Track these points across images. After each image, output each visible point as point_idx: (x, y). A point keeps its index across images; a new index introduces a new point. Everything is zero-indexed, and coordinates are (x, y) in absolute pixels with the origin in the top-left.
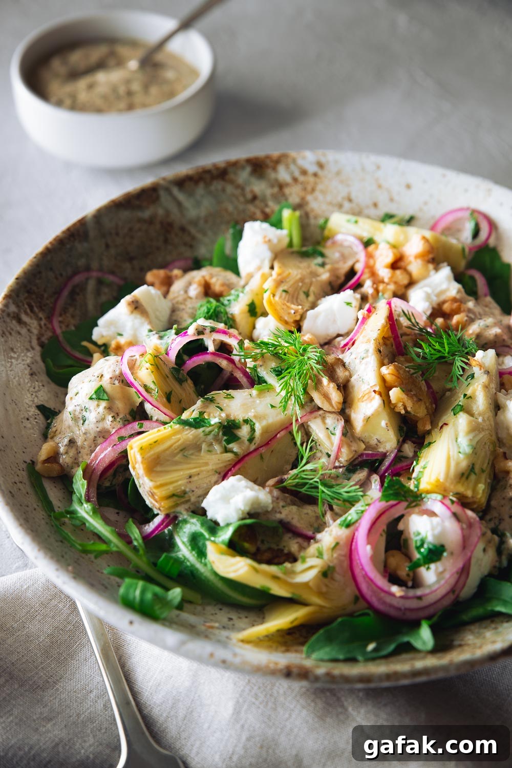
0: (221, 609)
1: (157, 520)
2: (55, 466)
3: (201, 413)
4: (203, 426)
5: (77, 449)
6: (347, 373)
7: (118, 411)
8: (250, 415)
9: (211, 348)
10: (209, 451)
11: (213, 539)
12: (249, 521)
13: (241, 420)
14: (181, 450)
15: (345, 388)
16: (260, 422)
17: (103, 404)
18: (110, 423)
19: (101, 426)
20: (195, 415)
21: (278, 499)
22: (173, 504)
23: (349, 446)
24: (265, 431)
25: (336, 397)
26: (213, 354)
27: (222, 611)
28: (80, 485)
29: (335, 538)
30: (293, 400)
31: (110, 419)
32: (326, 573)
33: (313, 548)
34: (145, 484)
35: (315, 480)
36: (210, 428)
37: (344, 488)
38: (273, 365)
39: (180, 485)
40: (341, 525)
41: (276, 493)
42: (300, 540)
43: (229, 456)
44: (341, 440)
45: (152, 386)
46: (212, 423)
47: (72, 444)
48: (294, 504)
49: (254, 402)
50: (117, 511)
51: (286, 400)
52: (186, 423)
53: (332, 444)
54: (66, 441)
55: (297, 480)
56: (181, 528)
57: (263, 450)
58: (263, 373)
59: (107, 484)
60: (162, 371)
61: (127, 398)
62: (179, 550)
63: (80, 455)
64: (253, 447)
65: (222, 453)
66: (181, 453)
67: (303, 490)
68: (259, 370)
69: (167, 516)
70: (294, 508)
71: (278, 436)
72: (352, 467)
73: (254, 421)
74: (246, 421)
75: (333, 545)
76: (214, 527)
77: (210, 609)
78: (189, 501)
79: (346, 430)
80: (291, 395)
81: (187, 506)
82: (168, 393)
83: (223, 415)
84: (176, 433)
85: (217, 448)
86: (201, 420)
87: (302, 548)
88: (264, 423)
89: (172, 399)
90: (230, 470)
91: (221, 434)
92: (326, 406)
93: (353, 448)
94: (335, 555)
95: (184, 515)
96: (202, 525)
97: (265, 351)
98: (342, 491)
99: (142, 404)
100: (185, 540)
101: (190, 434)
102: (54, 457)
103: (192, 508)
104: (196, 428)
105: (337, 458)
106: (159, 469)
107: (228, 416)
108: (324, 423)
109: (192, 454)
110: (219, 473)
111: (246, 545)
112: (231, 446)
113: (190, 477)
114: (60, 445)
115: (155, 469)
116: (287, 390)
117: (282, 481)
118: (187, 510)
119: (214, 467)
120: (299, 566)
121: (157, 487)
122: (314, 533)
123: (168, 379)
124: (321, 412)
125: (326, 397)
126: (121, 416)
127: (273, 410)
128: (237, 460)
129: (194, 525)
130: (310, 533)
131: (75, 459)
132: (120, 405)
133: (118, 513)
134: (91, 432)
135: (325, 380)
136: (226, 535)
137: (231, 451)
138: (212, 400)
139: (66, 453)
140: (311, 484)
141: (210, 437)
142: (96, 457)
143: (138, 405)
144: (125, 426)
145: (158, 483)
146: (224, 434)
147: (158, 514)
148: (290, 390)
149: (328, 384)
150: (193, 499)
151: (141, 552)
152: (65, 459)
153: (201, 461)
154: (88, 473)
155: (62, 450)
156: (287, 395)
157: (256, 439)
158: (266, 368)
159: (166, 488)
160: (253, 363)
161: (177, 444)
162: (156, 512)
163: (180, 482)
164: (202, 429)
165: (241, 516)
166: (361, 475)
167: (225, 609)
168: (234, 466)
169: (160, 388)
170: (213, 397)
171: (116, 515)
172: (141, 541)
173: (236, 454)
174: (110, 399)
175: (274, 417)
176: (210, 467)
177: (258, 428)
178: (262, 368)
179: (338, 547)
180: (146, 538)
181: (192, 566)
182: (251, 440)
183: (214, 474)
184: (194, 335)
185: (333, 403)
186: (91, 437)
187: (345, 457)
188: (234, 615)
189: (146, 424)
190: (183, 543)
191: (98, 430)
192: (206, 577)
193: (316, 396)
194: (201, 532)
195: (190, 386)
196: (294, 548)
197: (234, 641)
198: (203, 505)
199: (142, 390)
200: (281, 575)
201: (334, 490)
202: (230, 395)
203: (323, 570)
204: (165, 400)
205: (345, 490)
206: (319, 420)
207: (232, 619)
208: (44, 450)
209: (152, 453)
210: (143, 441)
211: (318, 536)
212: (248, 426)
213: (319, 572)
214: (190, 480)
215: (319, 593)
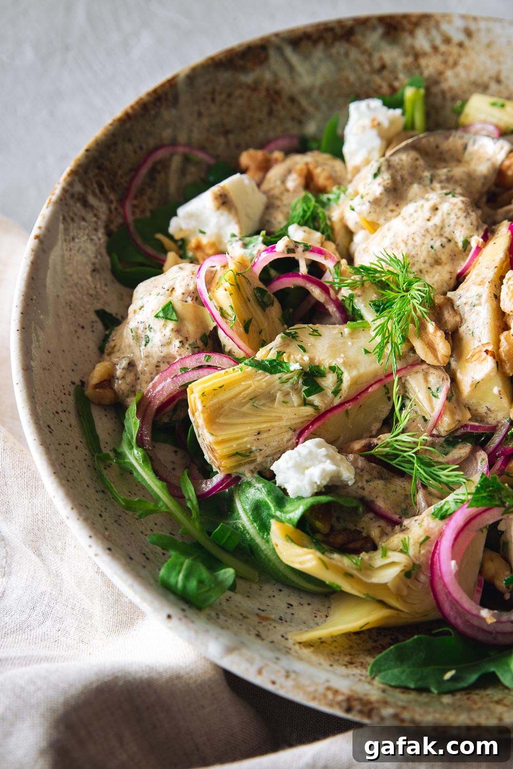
0: (280, 590)
1: (216, 479)
2: (108, 393)
3: (280, 354)
4: (281, 372)
5: (136, 375)
6: (458, 319)
7: (187, 336)
8: (338, 362)
9: (303, 269)
10: (284, 402)
11: (278, 514)
12: (323, 499)
13: (327, 366)
14: (251, 399)
15: (454, 337)
16: (349, 373)
17: (171, 325)
18: (177, 349)
19: (165, 350)
20: (272, 355)
21: (362, 470)
22: (236, 464)
23: (453, 414)
24: (354, 383)
25: (443, 347)
26: (303, 277)
27: (281, 593)
28: (133, 423)
29: (425, 531)
30: (390, 349)
31: (177, 343)
32: (409, 574)
33: (396, 539)
34: (205, 437)
35: (410, 453)
36: (289, 375)
37: (444, 469)
38: (374, 297)
39: (246, 443)
40: (434, 515)
41: (361, 462)
42: (382, 523)
43: (308, 410)
44: (444, 405)
45: (229, 311)
46: (292, 369)
47: (130, 368)
48: (381, 477)
49: (345, 343)
50: (175, 449)
51: (382, 347)
52: (260, 365)
53: (432, 408)
54: (124, 363)
55: (387, 449)
56: (243, 491)
57: (349, 406)
58: (361, 306)
59: (166, 420)
60: (244, 293)
61: (200, 321)
62: (239, 518)
63: (139, 382)
64: (337, 401)
65: (300, 406)
66: (251, 402)
67: (393, 463)
68: (356, 301)
69: (228, 476)
70: (380, 483)
71: (370, 390)
72: (453, 439)
73: (342, 369)
74: (333, 369)
75: (422, 539)
76: (281, 497)
77: (268, 589)
78: (254, 461)
79: (452, 393)
80: (388, 342)
81: (252, 467)
82: (246, 321)
83: (306, 358)
84: (247, 377)
85: (295, 399)
86: (278, 364)
87: (384, 534)
88: (355, 373)
89: (251, 328)
90: (307, 428)
91: (300, 382)
92: (430, 360)
93: (457, 418)
94: (423, 552)
95: (248, 477)
96: (269, 493)
97: (365, 278)
98: (441, 473)
99: (215, 329)
100: (247, 507)
101: (263, 380)
102: (108, 381)
103: (259, 468)
104: (271, 373)
105: (435, 426)
106: (222, 420)
107: (311, 360)
108: (426, 380)
109: (264, 405)
110: (294, 431)
111: (318, 524)
112: (311, 398)
113: (259, 433)
114: (118, 367)
115: (217, 420)
116: (384, 335)
117: (370, 447)
118: (252, 472)
119: (288, 423)
120: (378, 560)
121: (219, 443)
122: (400, 518)
123: (248, 304)
124: (424, 367)
125: (431, 347)
126: (191, 341)
127: (366, 357)
128: (317, 415)
129: (257, 492)
130: (396, 517)
131: (133, 386)
132: (190, 328)
133: (176, 452)
134: (154, 356)
135: (431, 327)
136: (295, 512)
137: (311, 404)
138: (294, 337)
139: (123, 378)
140: (404, 457)
141: (287, 386)
142: (154, 387)
143: (211, 329)
144: (194, 354)
145: (220, 438)
146: (305, 383)
147: (217, 473)
148: (387, 335)
149: (435, 332)
150: (259, 460)
151: (194, 515)
152: (120, 385)
153: (274, 414)
154: (144, 405)
155: (119, 372)
156: (382, 341)
157: (343, 391)
158: (364, 300)
159: (229, 444)
160: (350, 292)
161: (247, 392)
162: (215, 469)
163: (246, 439)
164: (278, 375)
165: (315, 491)
166: (462, 451)
167: (286, 591)
168: (313, 423)
169: (238, 314)
170: (296, 333)
171: (173, 454)
172: (195, 502)
173: (316, 408)
174: (180, 320)
175: (369, 366)
176: (284, 423)
177: (346, 378)
178: (360, 299)
179: (427, 542)
180: (202, 497)
181: (252, 540)
182: (336, 392)
183: (287, 431)
184: (283, 252)
185: (439, 355)
186: (154, 361)
187: (446, 424)
188: (294, 601)
189: (216, 359)
190: (244, 509)
191: (162, 355)
192: (266, 555)
193: (418, 345)
194: (266, 502)
195: (275, 310)
196: (375, 533)
197: (290, 643)
198: (272, 468)
199: (217, 313)
200: (355, 572)
201: (432, 469)
202: (316, 331)
203: (407, 569)
204: (242, 329)
205: (445, 472)
206: (420, 376)
207: (292, 605)
208: (99, 372)
209: (216, 400)
210: (206, 385)
211: (406, 522)
212: (335, 375)
213: (402, 571)
214: (259, 437)
215: (399, 595)
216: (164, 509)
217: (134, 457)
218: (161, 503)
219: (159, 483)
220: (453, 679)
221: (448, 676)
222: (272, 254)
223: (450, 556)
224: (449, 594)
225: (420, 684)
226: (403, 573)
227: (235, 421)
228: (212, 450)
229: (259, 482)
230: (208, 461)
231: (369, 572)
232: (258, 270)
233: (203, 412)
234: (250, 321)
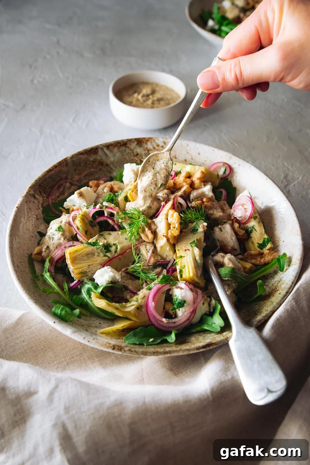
0: (97, 319)
1: (75, 282)
2: (40, 257)
3: (97, 240)
4: (96, 246)
5: (49, 251)
6: (156, 227)
7: (66, 236)
8: (116, 242)
9: (106, 214)
10: (98, 256)
11: (95, 291)
12: (110, 285)
13: (112, 244)
14: (87, 255)
15: (155, 233)
16: (120, 245)
17: (61, 233)
18: (63, 241)
19: (59, 242)
20: (94, 241)
21: (124, 276)
22: (81, 276)
23: (154, 257)
24: (122, 249)
25: (150, 236)
26: (107, 217)
27: (97, 320)
28: (47, 265)
29: (144, 294)
30: (133, 237)
31: (62, 239)
32: (139, 308)
33: (135, 298)
34: (71, 268)
35: (140, 270)
36: (99, 247)
37: (150, 274)
38: (129, 222)
39: (85, 269)
40: (147, 289)
41: (123, 274)
42: (131, 294)
43: (106, 258)
44: (151, 255)
45: (80, 227)
46: (100, 244)
47: (48, 248)
48: (130, 279)
49: (119, 237)
50: (63, 276)
51: (131, 237)
52: (90, 244)
53: (148, 256)
54: (45, 247)
55: (133, 270)
56: (84, 286)
57: (120, 257)
58: (125, 225)
59: (60, 265)
60: (85, 222)
61: (70, 231)
62: (83, 295)
63: (50, 253)
64: (116, 255)
65: (103, 257)
66: (86, 256)
67: (134, 274)
68: (123, 223)
69: (79, 281)
70: (130, 281)
71: (127, 251)
72: (155, 266)
73: (117, 244)
74: (114, 244)
75: (143, 297)
76: (96, 286)
77: (93, 319)
78: (87, 275)
79: (154, 251)
80: (133, 235)
81: (87, 277)
82: (86, 231)
83: (105, 241)
84: (85, 248)
85: (102, 255)
86: (96, 243)
87: (131, 297)
88: (122, 245)
89: (88, 233)
90: (106, 264)
91: (103, 249)
92: (146, 240)
93: (156, 259)
94: (143, 301)
95: (86, 281)
96: (92, 285)
97: (126, 216)
98: (150, 275)
99: (76, 234)
100: (85, 290)
101: (91, 248)
102: (40, 253)
103: (90, 278)
104: (93, 246)
105: (149, 262)
106: (76, 262)
107: (107, 242)
108: (146, 247)
109: (91, 257)
110: (101, 265)
111: (109, 295)
112: (107, 254)
113: (89, 266)
114: (43, 248)
115: (75, 262)
116: (131, 233)
117: (127, 269)
118: (87, 279)
119: (99, 262)
120: (128, 304)
121: (75, 269)
122: (137, 291)
123: (87, 225)
124: (145, 243)
125: (147, 236)
126: (67, 238)
127: (126, 240)
128: (109, 260)
129: (89, 285)
130: (135, 291)
131: (48, 254)
132: (67, 234)
133: (64, 277)
134: (55, 244)
135: (147, 229)
136: (100, 290)
137: (107, 256)
138: (102, 235)
139: (45, 252)
140: (138, 272)
141: (99, 250)
142: (55, 254)
143: (75, 234)
144: (68, 242)
145: (76, 267)
146: (105, 249)
147: (75, 280)
148: (133, 233)
149: (148, 231)
150: (90, 275)
151: (67, 293)
152: (44, 254)
153: (94, 260)
154: (51, 261)
155: (43, 250)
156: (131, 235)
157: (118, 252)
158: (126, 223)
159: (79, 269)
160: (121, 221)
161: (85, 252)
162: (75, 279)
163: (85, 268)
164: (96, 247)
165: (107, 283)
166: (158, 270)
167: (99, 319)
168: (108, 262)
169: (83, 228)
170: (103, 234)
171: (63, 278)
172: (67, 289)
173: (109, 257)
174: (64, 231)
175: (126, 243)
176: (98, 262)
177: (119, 247)
178: (124, 223)
179: (145, 298)
180: (70, 289)
181: (87, 301)
182: (116, 252)
183: (99, 265)
184: (99, 208)
185: (149, 238)
186: (56, 246)
187: (152, 261)
188: (102, 322)
189: (76, 243)
190: (84, 291)
191: (58, 243)
192: (91, 306)
193: (142, 235)
194: (91, 288)
195: (97, 228)
196: (128, 297)
197: (98, 333)
198: (94, 277)
199: (76, 229)
200: (119, 308)
201: (147, 275)
202: (110, 233)
203: (137, 307)
204: (84, 233)
205: (151, 275)
206: (144, 246)
207: (101, 323)
208: (37, 250)
209: (74, 255)
210: (71, 250)
211: (139, 293)
212: (115, 246)
213: (135, 307)
214: (89, 267)
215: (135, 316)
216: (56, 291)
217: (47, 276)
218: (55, 290)
219: (54, 283)
220: (152, 341)
221: (151, 340)
222: (95, 209)
223: (152, 301)
224: (152, 314)
225: (141, 343)
226: (136, 308)
227: (81, 262)
228: (73, 272)
229: (89, 282)
230: (73, 276)
231: (125, 308)
232: (91, 215)
233: (70, 259)
234: (87, 231)
